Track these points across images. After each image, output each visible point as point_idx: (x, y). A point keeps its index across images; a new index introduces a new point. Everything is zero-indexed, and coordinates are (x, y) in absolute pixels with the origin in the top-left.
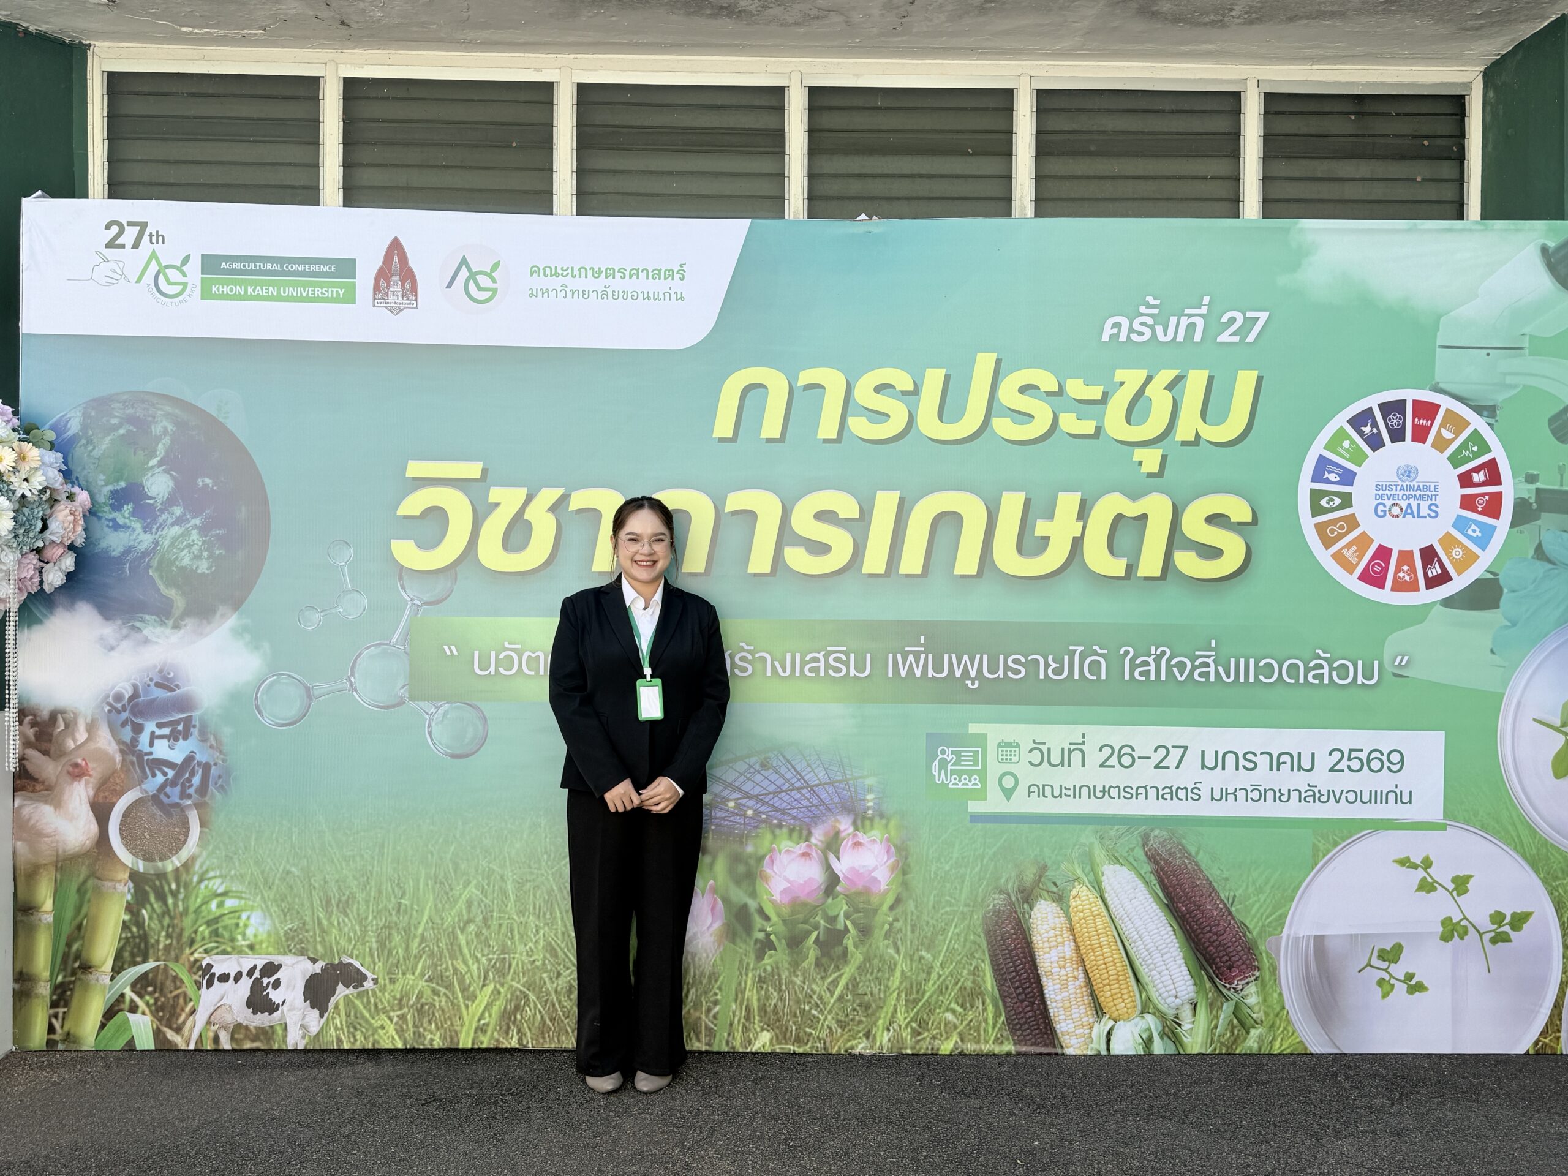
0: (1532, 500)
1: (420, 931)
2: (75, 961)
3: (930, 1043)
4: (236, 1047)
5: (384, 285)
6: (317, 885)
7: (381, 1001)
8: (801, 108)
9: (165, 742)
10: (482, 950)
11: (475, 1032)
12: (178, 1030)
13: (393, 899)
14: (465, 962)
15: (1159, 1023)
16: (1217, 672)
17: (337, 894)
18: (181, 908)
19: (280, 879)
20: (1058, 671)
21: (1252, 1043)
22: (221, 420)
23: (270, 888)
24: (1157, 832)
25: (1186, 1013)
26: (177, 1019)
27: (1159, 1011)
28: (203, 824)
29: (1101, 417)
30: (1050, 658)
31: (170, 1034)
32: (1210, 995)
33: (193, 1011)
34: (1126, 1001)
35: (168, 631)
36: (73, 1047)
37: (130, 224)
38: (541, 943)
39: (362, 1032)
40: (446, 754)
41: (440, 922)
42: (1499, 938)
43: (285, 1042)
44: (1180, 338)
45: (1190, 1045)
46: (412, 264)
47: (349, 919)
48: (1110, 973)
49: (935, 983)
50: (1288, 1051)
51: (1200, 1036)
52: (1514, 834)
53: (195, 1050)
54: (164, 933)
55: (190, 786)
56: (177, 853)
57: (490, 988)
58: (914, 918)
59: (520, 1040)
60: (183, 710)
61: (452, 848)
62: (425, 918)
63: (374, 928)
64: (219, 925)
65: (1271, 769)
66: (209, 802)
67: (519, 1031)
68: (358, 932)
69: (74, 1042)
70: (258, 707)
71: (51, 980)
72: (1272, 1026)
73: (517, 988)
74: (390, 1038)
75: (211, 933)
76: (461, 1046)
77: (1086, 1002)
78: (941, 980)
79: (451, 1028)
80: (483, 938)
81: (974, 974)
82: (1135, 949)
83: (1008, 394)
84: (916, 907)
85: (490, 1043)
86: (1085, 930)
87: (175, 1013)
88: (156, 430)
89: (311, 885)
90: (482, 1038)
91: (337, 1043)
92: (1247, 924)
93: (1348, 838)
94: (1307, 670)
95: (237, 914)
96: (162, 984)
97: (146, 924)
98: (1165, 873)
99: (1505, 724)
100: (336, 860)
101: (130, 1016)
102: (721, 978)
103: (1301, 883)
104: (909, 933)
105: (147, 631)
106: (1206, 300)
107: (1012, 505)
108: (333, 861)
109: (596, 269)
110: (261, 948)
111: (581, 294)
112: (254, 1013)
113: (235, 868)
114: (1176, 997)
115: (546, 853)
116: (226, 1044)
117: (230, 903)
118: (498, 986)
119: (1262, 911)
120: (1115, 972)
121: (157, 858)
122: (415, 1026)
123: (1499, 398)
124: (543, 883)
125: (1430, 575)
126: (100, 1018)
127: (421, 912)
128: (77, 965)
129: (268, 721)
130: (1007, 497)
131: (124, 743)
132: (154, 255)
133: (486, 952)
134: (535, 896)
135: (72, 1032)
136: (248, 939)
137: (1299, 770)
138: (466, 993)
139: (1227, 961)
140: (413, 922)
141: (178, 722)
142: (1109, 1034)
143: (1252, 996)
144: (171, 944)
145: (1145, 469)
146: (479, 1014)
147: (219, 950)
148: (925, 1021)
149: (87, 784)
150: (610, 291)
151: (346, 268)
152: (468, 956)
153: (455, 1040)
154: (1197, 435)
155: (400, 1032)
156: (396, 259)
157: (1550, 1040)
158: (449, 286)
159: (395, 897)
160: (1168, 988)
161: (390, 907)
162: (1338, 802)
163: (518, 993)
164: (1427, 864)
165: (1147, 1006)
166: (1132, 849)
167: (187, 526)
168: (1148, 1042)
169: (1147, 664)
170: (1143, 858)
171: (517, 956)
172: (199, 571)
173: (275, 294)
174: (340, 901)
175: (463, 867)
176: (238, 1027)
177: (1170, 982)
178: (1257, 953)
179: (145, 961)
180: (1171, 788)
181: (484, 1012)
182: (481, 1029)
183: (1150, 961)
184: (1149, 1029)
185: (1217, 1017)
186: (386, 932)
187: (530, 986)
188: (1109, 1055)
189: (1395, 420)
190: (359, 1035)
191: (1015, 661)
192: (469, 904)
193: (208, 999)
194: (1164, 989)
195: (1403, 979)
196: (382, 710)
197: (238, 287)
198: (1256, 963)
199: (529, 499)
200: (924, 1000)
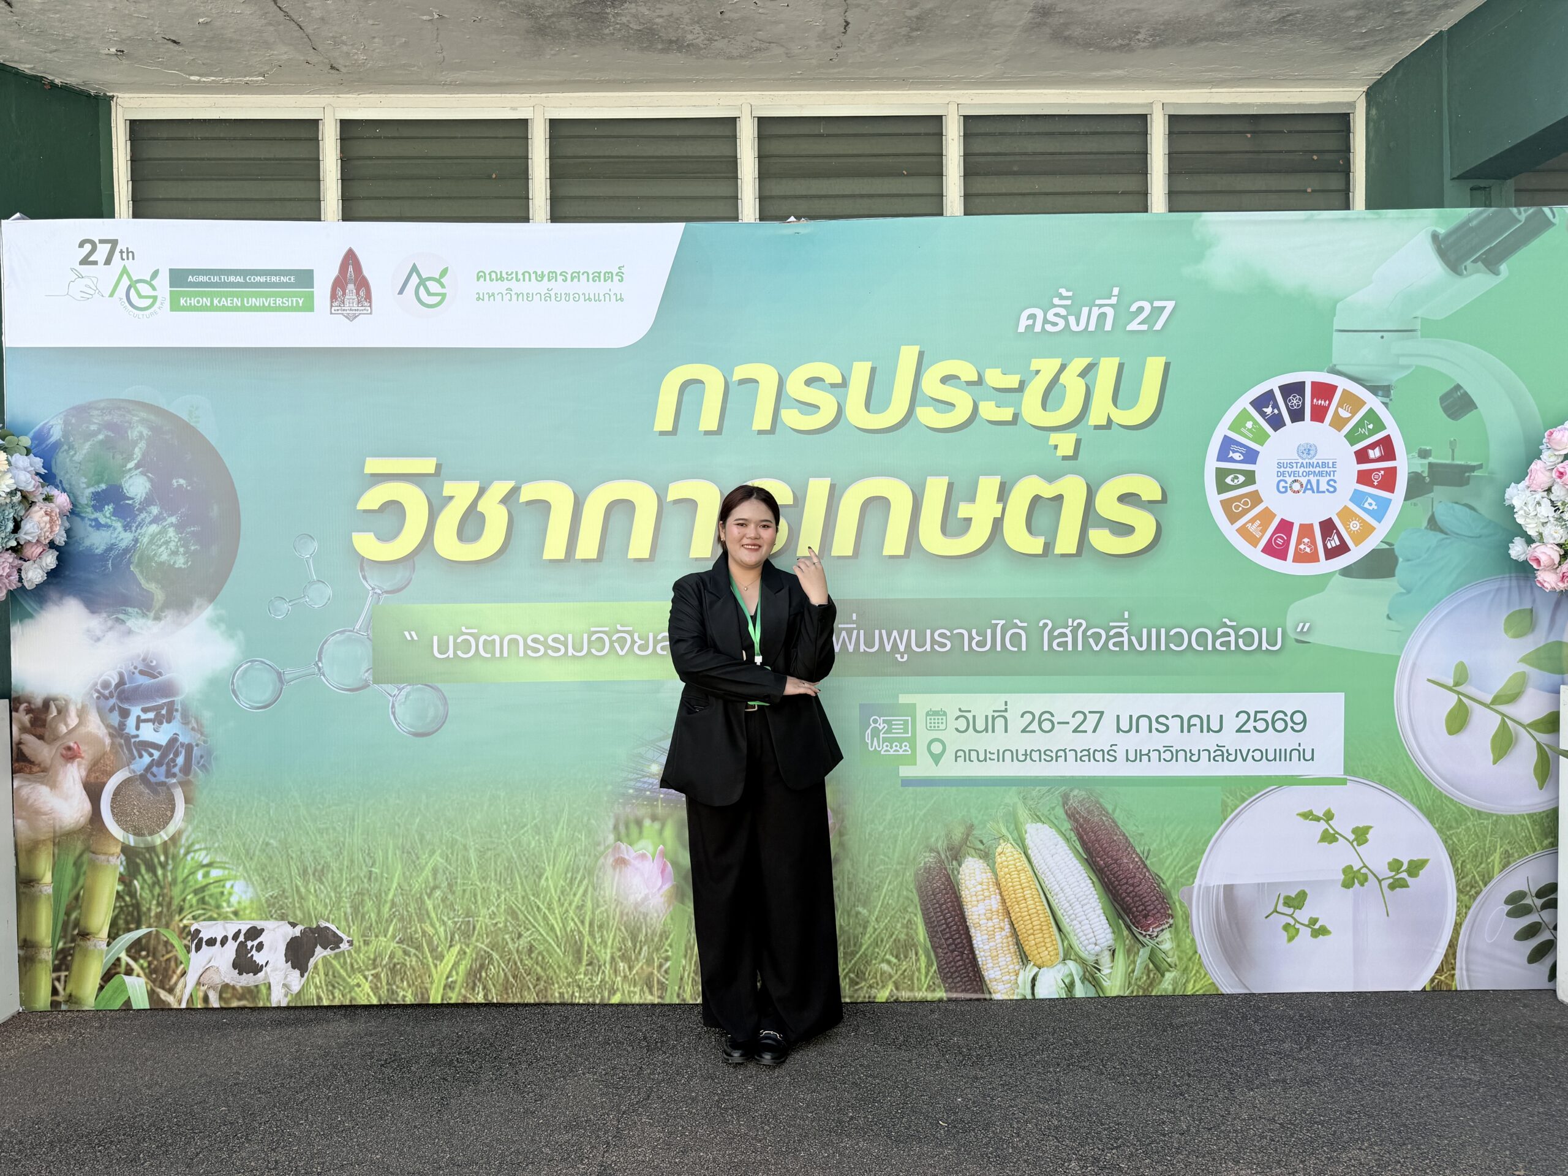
0: (1425, 474)
1: (390, 896)
2: (74, 928)
3: (867, 992)
4: (224, 1005)
5: (340, 293)
6: (294, 856)
7: (356, 961)
8: (751, 137)
9: (150, 724)
10: (448, 914)
11: (444, 989)
12: (171, 991)
13: (364, 867)
14: (433, 925)
15: (1080, 969)
16: (1130, 642)
17: (313, 865)
18: (170, 879)
19: (260, 851)
20: (981, 644)
21: (1166, 985)
22: (192, 424)
23: (251, 859)
24: (1076, 792)
25: (1106, 958)
26: (169, 980)
27: (1080, 958)
28: (188, 801)
29: (1019, 404)
30: (974, 632)
31: (163, 995)
32: (1127, 942)
33: (184, 973)
34: (1050, 949)
35: (150, 623)
36: (75, 1007)
37: (102, 241)
38: (503, 907)
39: (340, 990)
40: (409, 733)
41: (408, 888)
42: (1397, 884)
43: (269, 1000)
44: (1092, 328)
45: (1109, 988)
46: (366, 272)
47: (325, 887)
48: (1034, 923)
49: (871, 936)
50: (1201, 992)
51: (1119, 979)
52: (1411, 788)
53: (187, 1009)
54: (154, 902)
55: (175, 765)
56: (164, 828)
57: (456, 949)
58: (851, 876)
59: (486, 996)
60: (167, 696)
61: (417, 820)
62: (395, 885)
63: (348, 894)
64: (206, 893)
65: (1182, 731)
66: (193, 780)
67: (484, 988)
68: (334, 899)
69: (76, 1003)
70: (234, 691)
71: (52, 946)
72: (1186, 969)
73: (481, 949)
74: (365, 995)
75: (198, 901)
76: (431, 1002)
77: (1012, 950)
78: (876, 933)
79: (422, 985)
80: (448, 903)
81: (907, 927)
82: (1057, 901)
83: (931, 385)
84: (853, 866)
85: (458, 999)
86: (1010, 884)
87: (167, 975)
88: (133, 434)
89: (288, 855)
90: (450, 994)
91: (317, 1001)
92: (1161, 876)
93: (1255, 794)
94: (1215, 638)
95: (222, 883)
96: (155, 949)
97: (138, 894)
98: (1084, 830)
99: (1401, 685)
100: (310, 833)
101: (127, 979)
102: (671, 936)
103: (1211, 837)
104: (846, 890)
105: (131, 623)
106: (1116, 291)
107: (936, 490)
108: (308, 833)
109: (539, 273)
110: (245, 914)
111: (525, 297)
112: (240, 973)
113: (218, 841)
114: (1096, 944)
115: (506, 823)
116: (215, 1003)
117: (215, 873)
118: (464, 947)
119: (1175, 863)
120: (1039, 922)
121: (146, 833)
122: (388, 983)
123: (1393, 378)
124: (503, 851)
125: (1329, 547)
126: (98, 981)
127: (390, 880)
128: (76, 932)
129: (244, 704)
130: (930, 481)
131: (112, 727)
132: (125, 271)
133: (452, 914)
134: (496, 863)
135: (74, 993)
136: (233, 906)
137: (1208, 732)
138: (434, 954)
139: (1143, 910)
140: (384, 888)
141: (161, 707)
142: (1034, 980)
143: (1166, 942)
144: (161, 912)
145: (1060, 452)
146: (447, 973)
147: (207, 916)
148: (862, 972)
149: (79, 765)
150: (552, 293)
151: (305, 278)
152: (435, 919)
153: (426, 996)
154: (1109, 420)
155: (375, 989)
156: (351, 269)
157: (1446, 978)
158: (401, 292)
159: (366, 866)
160: (1088, 937)
161: (362, 875)
162: (1244, 760)
163: (483, 953)
164: (1329, 816)
165: (1069, 954)
166: (1053, 808)
167: (165, 524)
168: (1070, 987)
169: (1065, 635)
170: (1064, 816)
171: (480, 919)
172: (176, 566)
173: (239, 304)
174: (315, 870)
175: (428, 837)
176: (226, 986)
177: (1091, 930)
178: (1170, 902)
179: (138, 928)
180: (1088, 751)
181: (451, 971)
182: (449, 986)
183: (1071, 912)
184: (1071, 975)
185: (1134, 962)
186: (358, 899)
187: (493, 946)
188: (1034, 999)
189: (1295, 401)
190: (337, 993)
191: (942, 635)
192: (435, 871)
193: (197, 962)
194: (1084, 937)
195: (1307, 923)
196: (348, 693)
197: (205, 299)
198: (1170, 912)
199: (482, 492)
200: (861, 953)
